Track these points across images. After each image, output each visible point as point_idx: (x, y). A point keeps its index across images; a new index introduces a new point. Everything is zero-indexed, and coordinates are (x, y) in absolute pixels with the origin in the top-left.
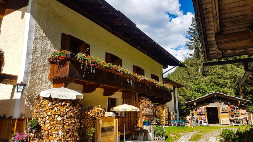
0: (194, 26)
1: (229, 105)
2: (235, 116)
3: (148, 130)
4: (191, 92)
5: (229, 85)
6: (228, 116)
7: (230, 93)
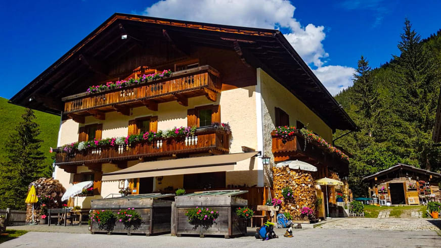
0: (360, 72)
1: (417, 181)
2: (426, 194)
3: (343, 207)
4: (363, 165)
5: (413, 154)
6: (417, 194)
7: (415, 165)
